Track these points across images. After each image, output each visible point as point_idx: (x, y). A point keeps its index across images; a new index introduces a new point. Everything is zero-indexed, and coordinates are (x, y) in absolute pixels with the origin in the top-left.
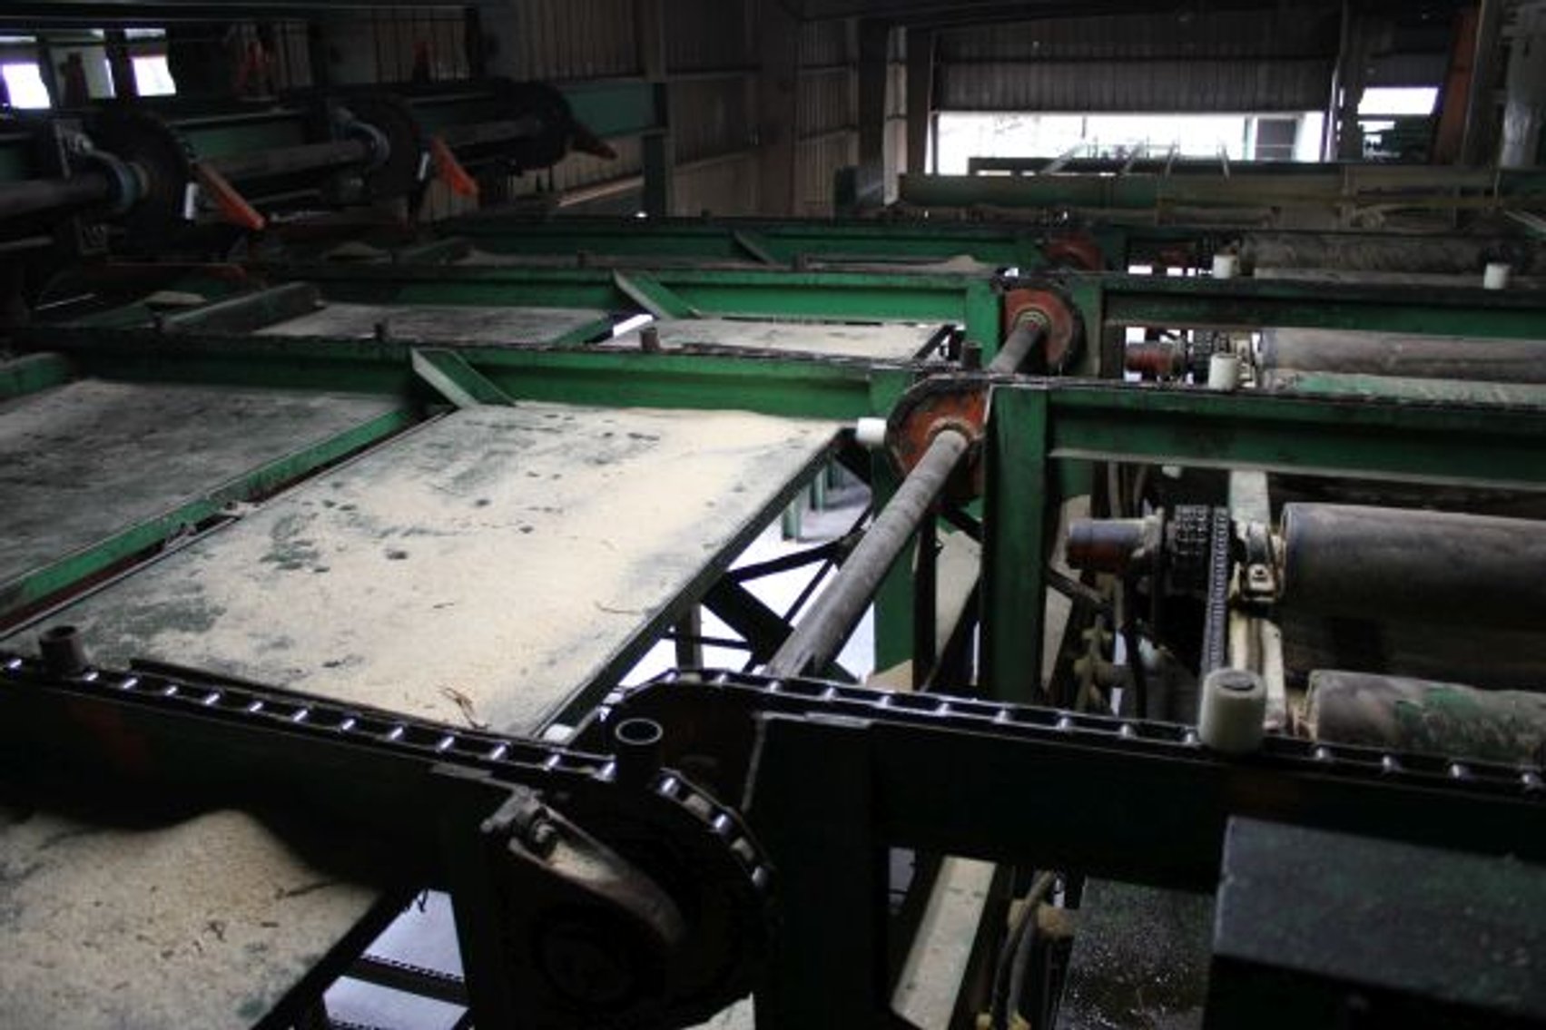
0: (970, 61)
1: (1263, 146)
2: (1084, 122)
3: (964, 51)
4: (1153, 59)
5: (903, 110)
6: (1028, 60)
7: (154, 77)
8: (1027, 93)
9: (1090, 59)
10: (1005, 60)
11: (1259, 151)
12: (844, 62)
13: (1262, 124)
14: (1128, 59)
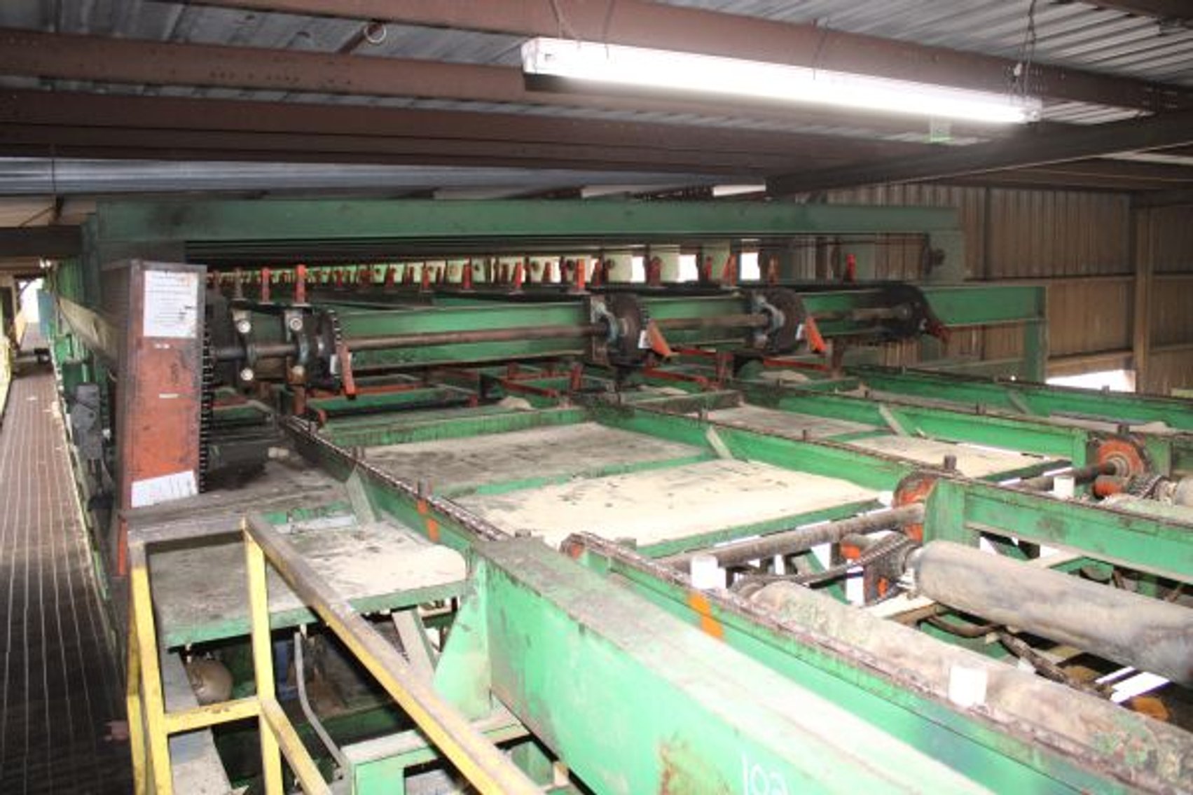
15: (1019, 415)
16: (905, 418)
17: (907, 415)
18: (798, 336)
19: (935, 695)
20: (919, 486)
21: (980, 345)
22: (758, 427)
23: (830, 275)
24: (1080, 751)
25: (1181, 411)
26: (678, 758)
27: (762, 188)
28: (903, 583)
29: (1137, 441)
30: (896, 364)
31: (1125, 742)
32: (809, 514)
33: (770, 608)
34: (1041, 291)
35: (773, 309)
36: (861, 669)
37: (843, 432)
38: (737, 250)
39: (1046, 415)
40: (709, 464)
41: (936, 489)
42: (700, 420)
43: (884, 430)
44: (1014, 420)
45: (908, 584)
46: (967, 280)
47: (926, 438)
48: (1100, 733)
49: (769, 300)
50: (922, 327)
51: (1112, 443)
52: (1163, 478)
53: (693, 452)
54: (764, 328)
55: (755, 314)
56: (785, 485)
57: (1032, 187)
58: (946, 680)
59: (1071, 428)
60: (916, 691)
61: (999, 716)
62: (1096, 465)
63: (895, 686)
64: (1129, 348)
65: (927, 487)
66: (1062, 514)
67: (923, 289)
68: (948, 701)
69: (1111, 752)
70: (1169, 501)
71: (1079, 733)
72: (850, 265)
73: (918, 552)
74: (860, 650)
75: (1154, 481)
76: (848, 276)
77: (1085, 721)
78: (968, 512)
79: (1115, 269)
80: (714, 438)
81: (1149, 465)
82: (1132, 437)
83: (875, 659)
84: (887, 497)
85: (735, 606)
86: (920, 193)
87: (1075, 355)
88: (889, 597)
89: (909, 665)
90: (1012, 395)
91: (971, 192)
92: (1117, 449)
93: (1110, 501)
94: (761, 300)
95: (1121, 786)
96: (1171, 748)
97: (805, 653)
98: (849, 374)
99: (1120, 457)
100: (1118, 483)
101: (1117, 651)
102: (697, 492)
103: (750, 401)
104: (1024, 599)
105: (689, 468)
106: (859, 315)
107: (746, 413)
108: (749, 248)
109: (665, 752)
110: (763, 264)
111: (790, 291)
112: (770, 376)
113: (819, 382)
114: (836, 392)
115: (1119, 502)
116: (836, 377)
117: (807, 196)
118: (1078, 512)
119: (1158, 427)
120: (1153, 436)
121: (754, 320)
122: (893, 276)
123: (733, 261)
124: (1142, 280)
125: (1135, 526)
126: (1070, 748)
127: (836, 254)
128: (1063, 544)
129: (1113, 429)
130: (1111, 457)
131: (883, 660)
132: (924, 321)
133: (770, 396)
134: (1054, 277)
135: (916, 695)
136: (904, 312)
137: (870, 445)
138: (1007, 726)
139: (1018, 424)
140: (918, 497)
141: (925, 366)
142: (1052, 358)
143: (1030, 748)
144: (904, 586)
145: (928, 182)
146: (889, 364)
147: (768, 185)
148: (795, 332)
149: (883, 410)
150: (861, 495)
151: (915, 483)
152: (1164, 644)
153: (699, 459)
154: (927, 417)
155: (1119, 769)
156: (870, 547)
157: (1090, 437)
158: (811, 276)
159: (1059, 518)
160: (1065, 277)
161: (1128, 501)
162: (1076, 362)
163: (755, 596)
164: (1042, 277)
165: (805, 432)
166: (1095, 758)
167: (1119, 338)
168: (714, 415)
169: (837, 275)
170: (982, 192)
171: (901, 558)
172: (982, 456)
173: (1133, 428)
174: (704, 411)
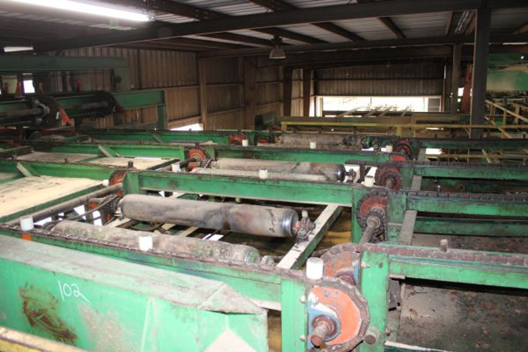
0: (326, 80)
1: (430, 107)
2: (371, 100)
3: (324, 76)
4: (385, 79)
5: (302, 96)
6: (345, 79)
7: (29, 87)
8: (345, 90)
9: (365, 79)
10: (337, 79)
11: (429, 109)
12: (278, 80)
13: (430, 100)
14: (378, 79)
15: (157, 143)
16: (111, 150)
17: (111, 148)
18: (57, 118)
19: (134, 250)
20: (119, 175)
21: (140, 118)
22: (44, 161)
23: (69, 89)
24: (188, 256)
25: (218, 136)
26: (28, 294)
27: (31, 48)
28: (117, 214)
29: (203, 149)
30: (105, 127)
31: (203, 249)
32: (73, 194)
33: (60, 233)
34: (163, 92)
35: (43, 106)
36: (103, 247)
37: (84, 158)
38: (21, 79)
39: (168, 142)
40: (20, 180)
41: (126, 176)
42: (12, 160)
43: (102, 155)
44: (156, 145)
45: (119, 214)
46: (132, 89)
47: (120, 157)
48: (194, 249)
49: (41, 101)
50: (114, 110)
51: (193, 150)
52: (212, 160)
53: (11, 176)
54: (39, 115)
55: (34, 109)
56: (60, 184)
57: (156, 49)
58: (137, 244)
59: (178, 146)
60: (126, 250)
61: (159, 251)
62: (189, 159)
63: (118, 250)
64: (200, 115)
65: (123, 175)
66: (176, 178)
67: (112, 94)
68: (140, 251)
69: (198, 254)
70: (214, 168)
71: (188, 251)
72: (78, 84)
73: (121, 201)
74: (102, 241)
75: (209, 161)
76: (78, 89)
77: (189, 246)
78: (141, 184)
79: (192, 83)
80: (21, 167)
81: (208, 157)
82: (200, 147)
83: (109, 242)
84: (106, 182)
85: (44, 234)
86: (108, 52)
87: (179, 119)
88: (112, 221)
89: (123, 242)
90: (155, 136)
91: (131, 51)
92: (195, 152)
93: (194, 171)
94: (37, 102)
95: (202, 263)
96: (217, 247)
97: (79, 246)
98: (83, 134)
99: (196, 155)
100: (197, 164)
101: (199, 223)
102: (16, 193)
103: (37, 150)
104: (164, 211)
105: (10, 183)
106: (85, 107)
107: (36, 156)
108: (28, 78)
109: (22, 293)
110: (35, 85)
111: (51, 97)
112: (45, 138)
113: (70, 138)
114: (78, 141)
115: (197, 171)
116: (78, 135)
117: (55, 52)
118: (182, 177)
119: (210, 143)
120: (208, 145)
121: (34, 111)
122: (100, 89)
123: (20, 84)
124: (202, 87)
125: (203, 179)
126: (184, 256)
127: (71, 80)
128: (178, 190)
129: (194, 145)
130: (194, 156)
131: (111, 242)
132: (114, 108)
133: (47, 147)
134: (168, 87)
135: (127, 252)
136: (106, 104)
137: (96, 162)
138: (162, 254)
139: (157, 147)
140: (120, 180)
141: (117, 127)
142: (170, 121)
143: (171, 259)
144: (117, 215)
145: (112, 46)
146: (101, 127)
147: (34, 48)
148: (56, 116)
149: (100, 147)
150: (94, 183)
151: (117, 175)
152: (214, 217)
153: (15, 178)
154: (119, 148)
155: (201, 258)
156: (101, 202)
157: (185, 149)
158: (61, 90)
159: (175, 180)
160: (172, 87)
161: (200, 170)
162: (180, 122)
163: (53, 230)
164: (163, 87)
165: (66, 160)
166: (193, 257)
167: (195, 110)
168: (19, 158)
169: (73, 89)
170: (136, 51)
171: (115, 204)
172: (144, 161)
173: (200, 144)
174: (15, 156)
